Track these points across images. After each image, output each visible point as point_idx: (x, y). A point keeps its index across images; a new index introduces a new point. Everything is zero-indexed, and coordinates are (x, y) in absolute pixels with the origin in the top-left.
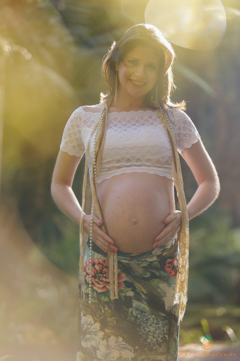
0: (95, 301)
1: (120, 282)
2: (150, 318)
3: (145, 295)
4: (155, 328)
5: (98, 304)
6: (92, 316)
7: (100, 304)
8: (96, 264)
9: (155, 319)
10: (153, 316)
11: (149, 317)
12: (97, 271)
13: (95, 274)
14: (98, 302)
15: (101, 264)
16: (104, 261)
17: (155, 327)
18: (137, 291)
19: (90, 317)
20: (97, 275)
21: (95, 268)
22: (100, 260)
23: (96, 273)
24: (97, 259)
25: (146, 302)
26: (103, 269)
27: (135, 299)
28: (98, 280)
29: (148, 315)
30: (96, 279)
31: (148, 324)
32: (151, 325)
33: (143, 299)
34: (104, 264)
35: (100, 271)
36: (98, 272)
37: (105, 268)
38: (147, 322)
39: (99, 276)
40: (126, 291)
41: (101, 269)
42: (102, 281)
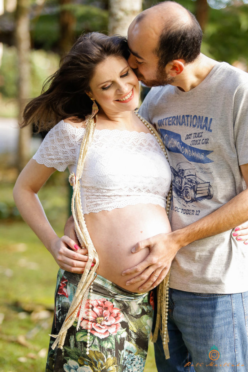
0: (97, 350)
1: (117, 324)
2: (135, 359)
3: (135, 333)
4: (138, 369)
5: (101, 353)
6: (90, 366)
7: (103, 352)
8: (94, 306)
9: (139, 359)
10: (139, 356)
11: (135, 357)
12: (97, 315)
13: (96, 318)
14: (101, 351)
15: (100, 306)
16: (104, 302)
17: (138, 367)
18: (130, 331)
19: (88, 368)
20: (98, 319)
21: (94, 311)
22: (98, 301)
23: (96, 316)
24: (96, 301)
25: (134, 341)
26: (103, 311)
27: (126, 340)
28: (99, 324)
29: (135, 354)
30: (97, 323)
31: (133, 365)
32: (135, 365)
33: (133, 338)
34: (104, 305)
35: (100, 315)
36: (99, 316)
37: (105, 310)
38: (132, 363)
39: (100, 320)
40: (121, 333)
41: (101, 311)
42: (104, 325)
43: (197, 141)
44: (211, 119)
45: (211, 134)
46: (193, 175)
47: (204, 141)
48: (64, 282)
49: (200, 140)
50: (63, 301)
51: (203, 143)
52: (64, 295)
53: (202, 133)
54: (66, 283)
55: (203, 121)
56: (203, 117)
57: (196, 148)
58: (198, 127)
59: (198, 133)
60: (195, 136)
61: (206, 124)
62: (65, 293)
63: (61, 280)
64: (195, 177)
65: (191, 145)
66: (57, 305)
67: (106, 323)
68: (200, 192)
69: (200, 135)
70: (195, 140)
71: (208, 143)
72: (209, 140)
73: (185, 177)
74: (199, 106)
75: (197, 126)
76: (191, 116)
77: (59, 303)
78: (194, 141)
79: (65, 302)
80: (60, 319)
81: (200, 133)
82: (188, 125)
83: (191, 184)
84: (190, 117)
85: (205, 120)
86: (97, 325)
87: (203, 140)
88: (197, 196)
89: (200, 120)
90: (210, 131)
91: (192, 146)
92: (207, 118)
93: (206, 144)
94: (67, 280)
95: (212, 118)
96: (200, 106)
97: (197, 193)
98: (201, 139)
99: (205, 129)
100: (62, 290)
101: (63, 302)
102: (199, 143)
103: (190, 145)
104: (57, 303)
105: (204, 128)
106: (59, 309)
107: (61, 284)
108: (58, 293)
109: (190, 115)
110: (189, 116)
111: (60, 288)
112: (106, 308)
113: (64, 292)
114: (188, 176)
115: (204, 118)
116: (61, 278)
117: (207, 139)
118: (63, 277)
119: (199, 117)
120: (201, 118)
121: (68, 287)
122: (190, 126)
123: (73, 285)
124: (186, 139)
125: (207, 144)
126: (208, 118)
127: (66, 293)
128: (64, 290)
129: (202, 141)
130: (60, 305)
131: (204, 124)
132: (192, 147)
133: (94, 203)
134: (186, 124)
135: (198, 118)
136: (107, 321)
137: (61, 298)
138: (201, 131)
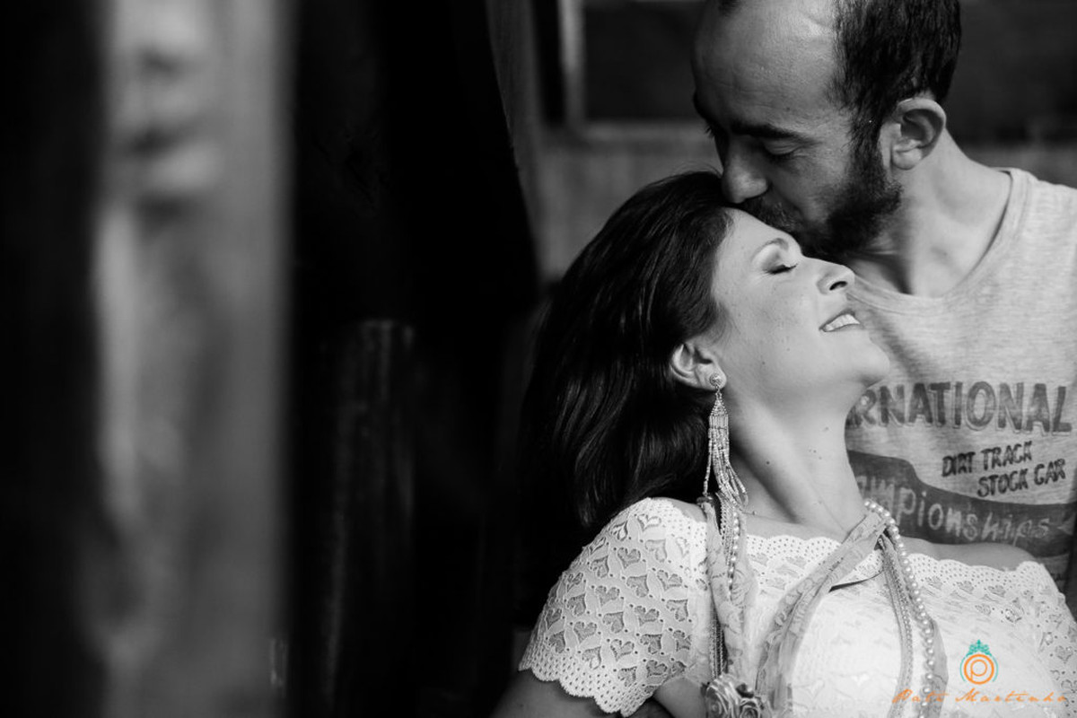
43: (1007, 478)
44: (1061, 391)
45: (1068, 439)
47: (1041, 472)
49: (1023, 472)
51: (1039, 482)
55: (1026, 401)
56: (1020, 387)
57: (1011, 505)
58: (1002, 424)
59: (1009, 447)
60: (995, 461)
61: (1044, 409)
65: (979, 493)
69: (1020, 452)
70: (996, 476)
71: (1063, 477)
72: (1064, 463)
74: (996, 346)
75: (994, 422)
76: (959, 386)
78: (993, 478)
81: (1019, 445)
84: (954, 390)
85: (1036, 395)
87: (1041, 470)
89: (1010, 397)
90: (1065, 430)
91: (990, 498)
92: (1039, 389)
93: (1055, 479)
95: (1063, 385)
96: (1001, 347)
98: (1030, 466)
99: (1037, 427)
102: (1022, 485)
103: (975, 495)
105: (1035, 428)
109: (953, 384)
110: (949, 388)
115: (1029, 391)
117: (1056, 463)
119: (1003, 387)
120: (1012, 391)
122: (958, 421)
124: (944, 474)
125: (1060, 478)
126: (1048, 388)
129: (1036, 472)
131: (1033, 409)
132: (988, 502)
134: (935, 416)
135: (997, 390)
138: (1022, 438)
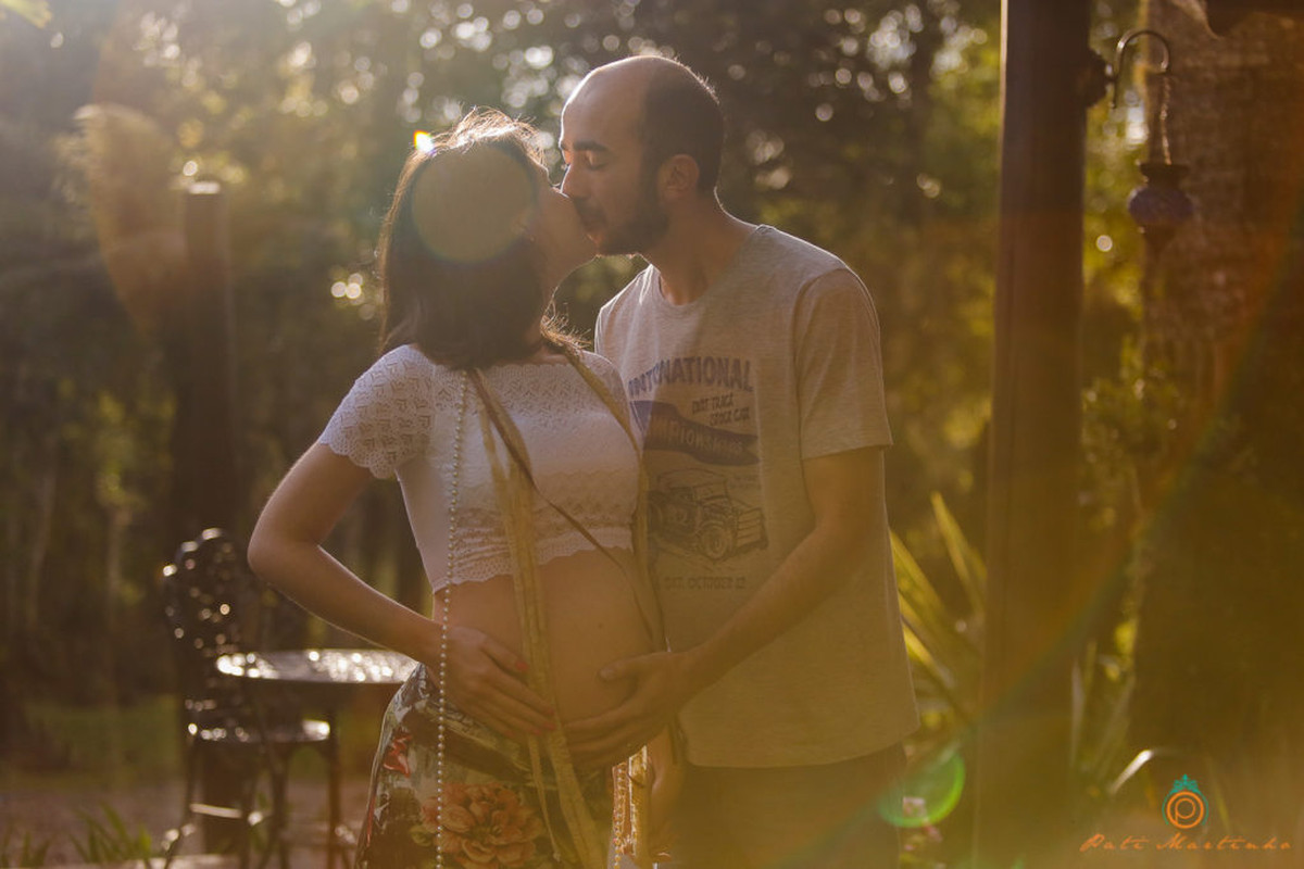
1: (526, 843)
8: (473, 800)
12: (475, 821)
13: (472, 828)
15: (487, 801)
16: (496, 791)
20: (476, 830)
21: (469, 811)
22: (482, 789)
23: (473, 825)
24: (476, 788)
26: (493, 812)
28: (477, 844)
30: (474, 841)
34: (495, 799)
35: (483, 821)
36: (480, 823)
37: (496, 810)
39: (481, 834)
41: (487, 812)
42: (489, 845)
43: (722, 415)
44: (748, 363)
45: (751, 397)
46: (721, 497)
47: (738, 413)
48: (400, 741)
49: (730, 413)
50: (397, 784)
51: (737, 420)
52: (400, 771)
53: (732, 395)
54: (408, 743)
55: (730, 369)
56: (727, 360)
58: (719, 383)
59: (722, 397)
60: (717, 405)
61: (738, 375)
62: (403, 767)
63: (393, 735)
64: (726, 499)
65: (710, 424)
66: (379, 793)
67: (494, 841)
68: (744, 533)
69: (728, 400)
71: (748, 418)
72: (749, 411)
73: (700, 503)
75: (716, 381)
76: (699, 359)
77: (384, 789)
78: (716, 415)
79: (400, 788)
80: (384, 827)
81: (727, 396)
82: (691, 380)
83: (724, 517)
84: (695, 363)
85: (734, 365)
86: (473, 844)
88: (740, 543)
89: (722, 367)
90: (749, 391)
91: (716, 427)
92: (737, 362)
93: (744, 420)
94: (411, 737)
95: (748, 360)
96: (718, 334)
97: (739, 536)
98: (732, 409)
99: (736, 385)
100: (395, 758)
101: (395, 786)
102: (729, 420)
103: (708, 425)
104: (380, 788)
106: (382, 803)
107: (393, 745)
108: (385, 766)
109: (696, 358)
111: (390, 754)
112: (501, 807)
113: (400, 765)
114: (708, 499)
115: (731, 363)
116: (394, 730)
117: (744, 411)
118: (400, 728)
119: (720, 360)
120: (724, 362)
121: (412, 753)
122: (700, 380)
123: (425, 749)
124: (694, 412)
125: (747, 420)
126: (741, 361)
127: (405, 764)
128: (401, 759)
129: (735, 414)
130: (387, 793)
131: (733, 375)
132: (714, 429)
133: (477, 557)
134: (687, 379)
135: (716, 362)
136: (498, 835)
137: (390, 777)
138: (728, 392)
